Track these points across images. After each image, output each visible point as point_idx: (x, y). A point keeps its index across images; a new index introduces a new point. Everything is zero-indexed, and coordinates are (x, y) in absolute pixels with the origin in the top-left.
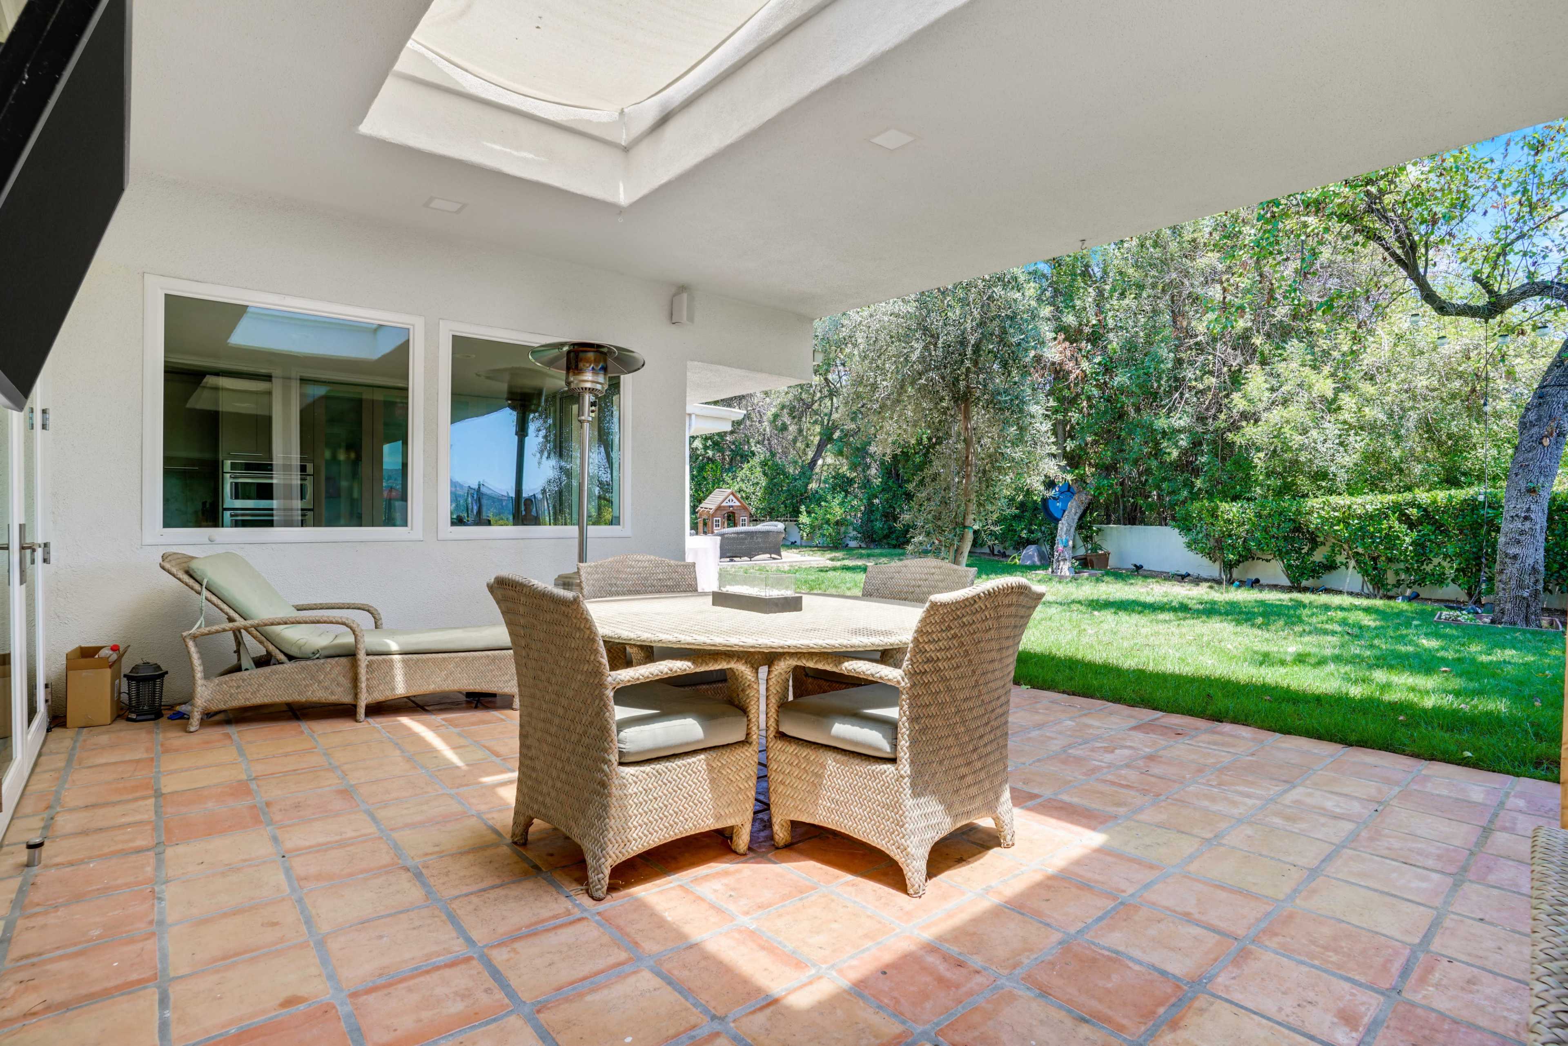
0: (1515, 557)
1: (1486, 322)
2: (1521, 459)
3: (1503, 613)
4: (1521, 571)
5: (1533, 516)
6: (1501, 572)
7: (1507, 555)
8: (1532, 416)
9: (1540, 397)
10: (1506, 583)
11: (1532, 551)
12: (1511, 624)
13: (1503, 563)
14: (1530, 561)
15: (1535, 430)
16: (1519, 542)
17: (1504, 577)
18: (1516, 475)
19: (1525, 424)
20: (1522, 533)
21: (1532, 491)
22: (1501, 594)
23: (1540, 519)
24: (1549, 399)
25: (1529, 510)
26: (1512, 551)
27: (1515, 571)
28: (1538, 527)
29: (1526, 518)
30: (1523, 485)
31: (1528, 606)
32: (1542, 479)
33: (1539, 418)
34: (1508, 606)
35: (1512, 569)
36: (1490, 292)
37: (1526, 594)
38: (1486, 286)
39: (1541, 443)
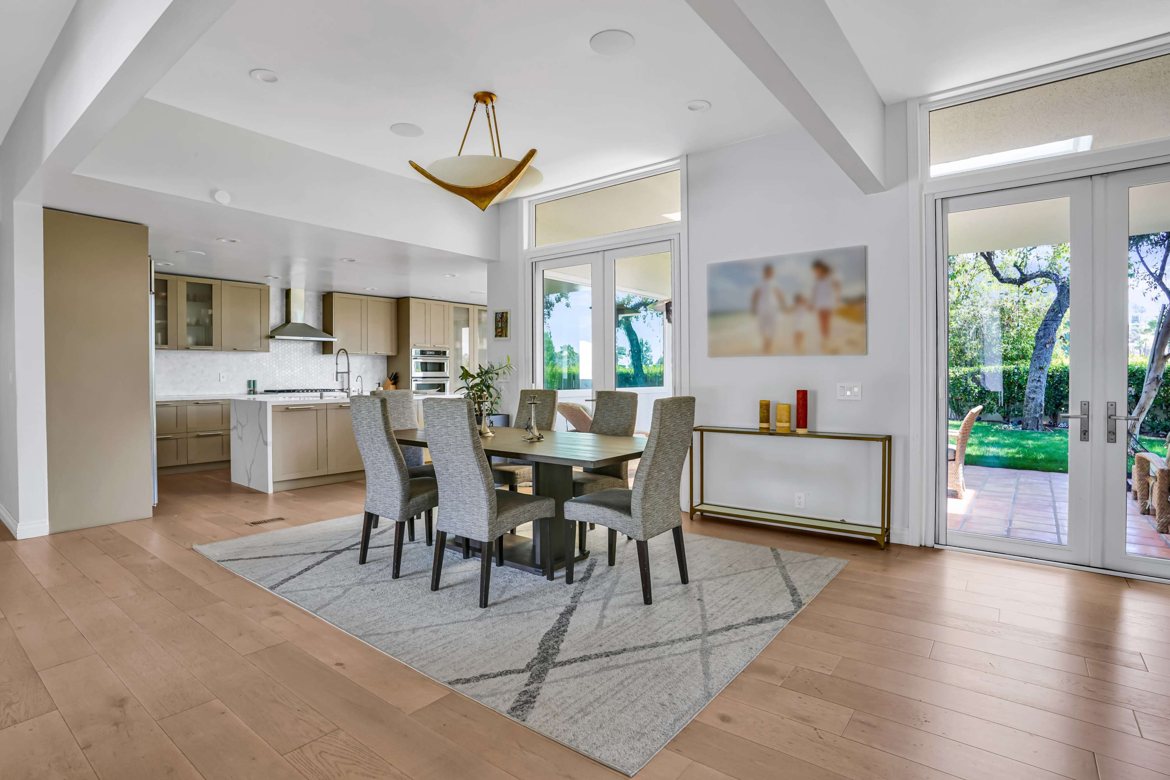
0: (1033, 399)
1: (1019, 287)
2: (1037, 353)
3: (1028, 425)
4: (1036, 406)
5: (1041, 380)
6: (1027, 406)
7: (1029, 398)
8: (1041, 334)
9: (1045, 325)
10: (1029, 411)
11: (1040, 396)
12: (1031, 430)
13: (1028, 402)
14: (1039, 401)
15: (1043, 340)
16: (1035, 392)
17: (1028, 408)
18: (1035, 361)
19: (1038, 337)
20: (1037, 387)
21: (1041, 368)
22: (1026, 416)
23: (1044, 380)
24: (1048, 326)
25: (1040, 377)
26: (1032, 396)
27: (1033, 405)
28: (1043, 385)
29: (1039, 381)
30: (1038, 366)
31: (1038, 421)
32: (1045, 363)
33: (1044, 335)
34: (1030, 422)
35: (1032, 405)
36: (1022, 273)
37: (1037, 416)
38: (1019, 270)
39: (1046, 346)
